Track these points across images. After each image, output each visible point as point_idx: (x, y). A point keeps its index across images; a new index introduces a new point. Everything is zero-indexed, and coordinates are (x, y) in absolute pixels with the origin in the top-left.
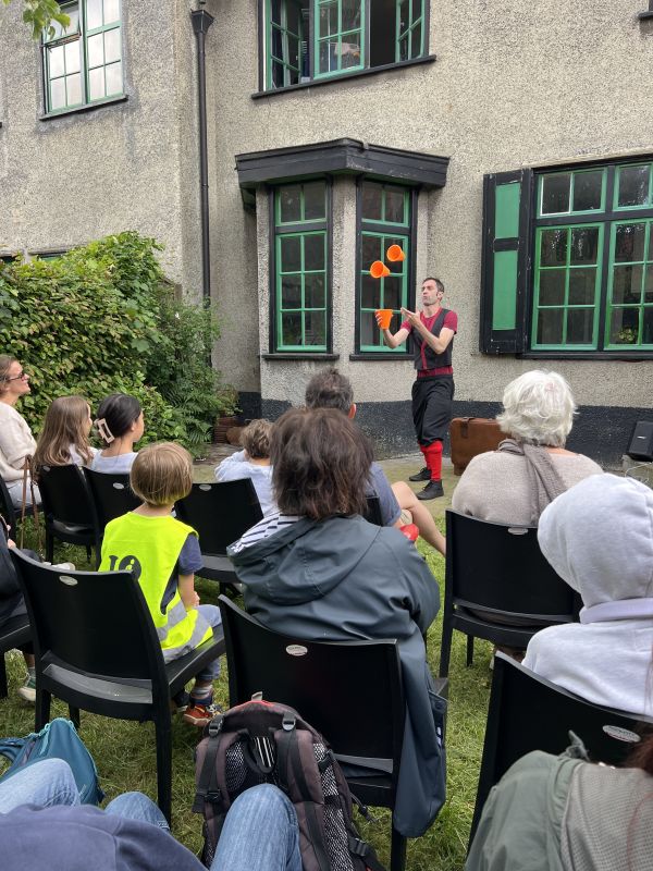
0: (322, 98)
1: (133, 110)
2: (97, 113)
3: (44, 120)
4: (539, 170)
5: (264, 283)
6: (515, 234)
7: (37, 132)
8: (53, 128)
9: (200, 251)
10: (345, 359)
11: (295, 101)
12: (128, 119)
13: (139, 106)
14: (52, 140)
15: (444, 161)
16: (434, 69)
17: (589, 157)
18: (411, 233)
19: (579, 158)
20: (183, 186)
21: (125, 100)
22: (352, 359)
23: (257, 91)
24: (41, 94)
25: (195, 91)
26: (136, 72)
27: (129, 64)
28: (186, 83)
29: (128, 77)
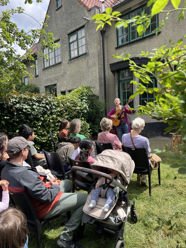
0: (132, 46)
2: (80, 57)
3: (70, 60)
5: (117, 94)
7: (68, 63)
8: (72, 62)
9: (104, 87)
11: (126, 48)
12: (87, 58)
13: (89, 55)
14: (71, 64)
16: (161, 35)
20: (99, 72)
21: (86, 54)
23: (116, 46)
24: (69, 54)
25: (102, 49)
27: (87, 45)
28: (100, 48)
29: (87, 48)
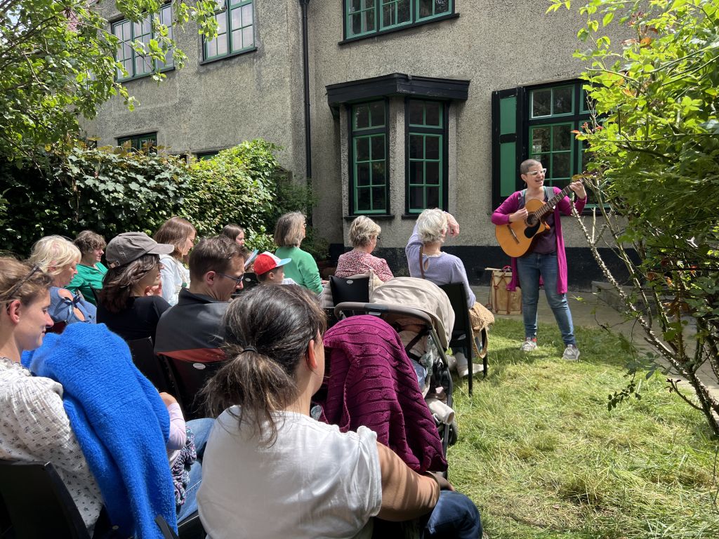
0: (385, 43)
1: (260, 57)
2: (237, 59)
3: (202, 65)
4: (529, 88)
5: (345, 170)
6: (513, 131)
7: (198, 73)
8: (208, 71)
9: (304, 148)
10: (398, 218)
11: (367, 46)
12: (257, 62)
13: (264, 54)
14: (208, 78)
15: (466, 83)
16: (459, 22)
17: (562, 78)
18: (445, 132)
19: (556, 79)
20: (293, 106)
21: (255, 50)
22: (403, 218)
23: (342, 40)
24: (201, 48)
25: (301, 42)
26: (262, 32)
27: (258, 27)
28: (294, 38)
29: (257, 35)
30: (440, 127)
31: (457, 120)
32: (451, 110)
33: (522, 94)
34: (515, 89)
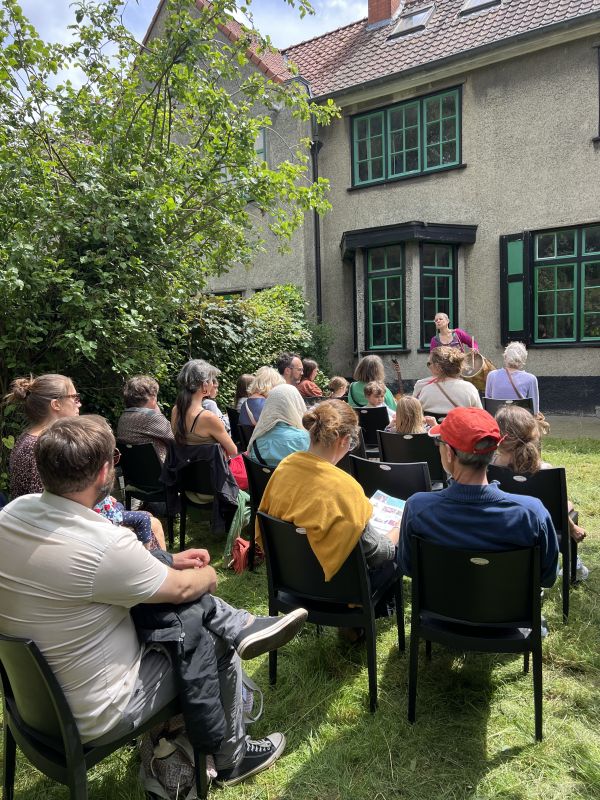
0: (393, 190)
4: (534, 233)
5: (360, 308)
6: (521, 271)
10: (414, 352)
11: (376, 192)
15: (474, 228)
16: (466, 172)
17: (565, 224)
18: (455, 273)
19: (559, 225)
20: (306, 250)
22: (419, 352)
23: (350, 186)
30: (450, 268)
31: (465, 262)
32: (460, 252)
33: (528, 237)
34: (521, 234)
